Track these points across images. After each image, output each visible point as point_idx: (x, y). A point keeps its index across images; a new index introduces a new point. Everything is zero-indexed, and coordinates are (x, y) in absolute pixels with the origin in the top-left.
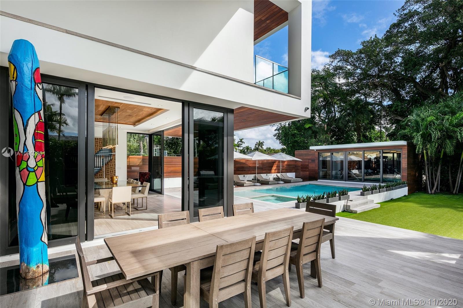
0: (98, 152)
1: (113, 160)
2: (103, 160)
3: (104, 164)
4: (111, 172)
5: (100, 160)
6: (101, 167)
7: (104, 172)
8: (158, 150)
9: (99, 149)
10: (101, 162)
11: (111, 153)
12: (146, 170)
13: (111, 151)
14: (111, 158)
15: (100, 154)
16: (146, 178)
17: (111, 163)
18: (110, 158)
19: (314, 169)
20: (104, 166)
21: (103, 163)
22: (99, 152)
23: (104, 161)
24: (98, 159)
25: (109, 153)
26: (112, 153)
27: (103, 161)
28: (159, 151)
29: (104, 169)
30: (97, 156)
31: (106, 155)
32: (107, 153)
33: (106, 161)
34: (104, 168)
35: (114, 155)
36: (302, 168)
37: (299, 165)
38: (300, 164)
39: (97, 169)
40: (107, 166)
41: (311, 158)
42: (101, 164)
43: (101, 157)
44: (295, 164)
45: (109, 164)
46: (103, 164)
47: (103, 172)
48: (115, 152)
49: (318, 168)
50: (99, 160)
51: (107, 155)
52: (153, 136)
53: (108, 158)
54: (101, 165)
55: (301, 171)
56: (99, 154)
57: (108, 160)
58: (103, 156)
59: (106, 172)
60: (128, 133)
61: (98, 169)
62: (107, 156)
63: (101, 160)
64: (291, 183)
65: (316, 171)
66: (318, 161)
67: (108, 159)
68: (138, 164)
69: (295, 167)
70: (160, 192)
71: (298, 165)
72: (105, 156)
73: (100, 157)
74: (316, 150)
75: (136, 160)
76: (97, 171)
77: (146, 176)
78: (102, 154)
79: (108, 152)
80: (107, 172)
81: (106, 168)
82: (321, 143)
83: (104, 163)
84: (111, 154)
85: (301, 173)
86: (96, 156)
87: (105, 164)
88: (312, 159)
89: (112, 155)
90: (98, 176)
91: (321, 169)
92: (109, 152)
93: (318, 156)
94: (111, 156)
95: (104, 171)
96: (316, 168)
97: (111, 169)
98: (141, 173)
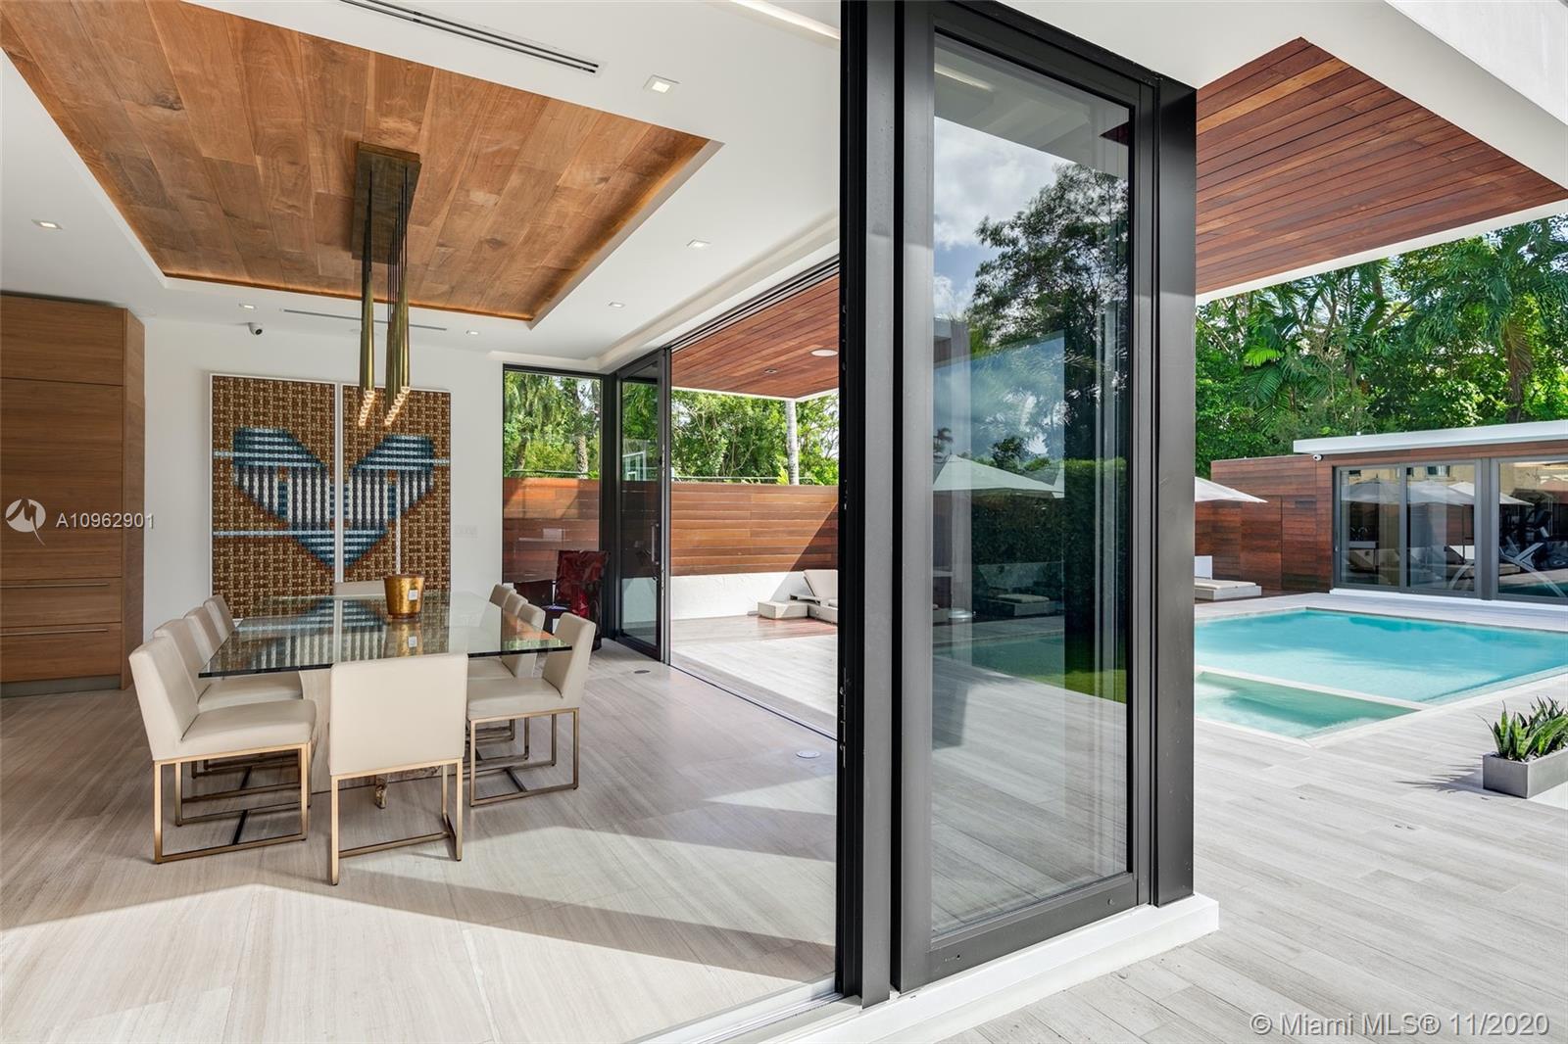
0: (371, 455)
1: (439, 494)
2: (392, 490)
3: (398, 513)
4: (427, 550)
5: (377, 494)
6: (381, 527)
7: (398, 551)
8: (641, 466)
9: (377, 439)
10: (386, 502)
11: (428, 461)
12: (590, 540)
13: (431, 450)
14: (431, 484)
15: (380, 463)
16: (590, 577)
17: (428, 506)
18: (423, 484)
19: (1311, 540)
20: (398, 521)
21: (392, 506)
22: (375, 456)
23: (398, 498)
24: (368, 487)
25: (420, 461)
26: (435, 461)
27: (392, 498)
28: (644, 468)
29: (398, 536)
30: (364, 471)
31: (407, 468)
32: (412, 461)
33: (407, 498)
34: (398, 528)
35: (446, 470)
36: (1244, 536)
37: (1233, 525)
38: (1237, 519)
39: (365, 532)
40: (411, 521)
41: (1291, 493)
42: (386, 509)
43: (385, 479)
44: (1212, 518)
45: (419, 513)
46: (392, 513)
47: (394, 551)
48: (447, 455)
49: (1330, 539)
50: (373, 490)
51: (412, 468)
52: (618, 384)
53: (415, 484)
54: (386, 517)
55: (1244, 548)
56: (372, 463)
57: (415, 491)
58: (393, 473)
59: (407, 550)
60: (507, 367)
61: (369, 532)
62: (411, 473)
63: (386, 494)
64: (1212, 601)
65: (1324, 550)
66: (1330, 505)
67: (418, 487)
68: (559, 513)
69: (1210, 530)
70: (651, 647)
71: (1226, 524)
72: (403, 473)
73: (377, 479)
74: (1319, 458)
75: (551, 494)
76: (367, 544)
77: (588, 571)
78: (389, 464)
79: (414, 457)
80: (411, 551)
81: (407, 528)
82: (1332, 428)
83: (398, 506)
84: (431, 465)
85: (1244, 556)
86: (360, 471)
87: (403, 512)
88: (1301, 496)
89: (435, 469)
90: (367, 567)
91: (1346, 543)
92: (422, 457)
93: (1330, 484)
94: (427, 474)
95: (398, 544)
96: (1321, 539)
97: (428, 536)
98: (564, 556)
